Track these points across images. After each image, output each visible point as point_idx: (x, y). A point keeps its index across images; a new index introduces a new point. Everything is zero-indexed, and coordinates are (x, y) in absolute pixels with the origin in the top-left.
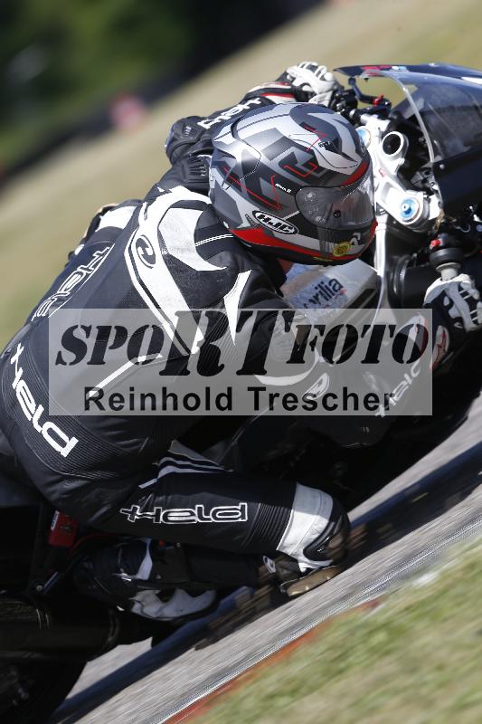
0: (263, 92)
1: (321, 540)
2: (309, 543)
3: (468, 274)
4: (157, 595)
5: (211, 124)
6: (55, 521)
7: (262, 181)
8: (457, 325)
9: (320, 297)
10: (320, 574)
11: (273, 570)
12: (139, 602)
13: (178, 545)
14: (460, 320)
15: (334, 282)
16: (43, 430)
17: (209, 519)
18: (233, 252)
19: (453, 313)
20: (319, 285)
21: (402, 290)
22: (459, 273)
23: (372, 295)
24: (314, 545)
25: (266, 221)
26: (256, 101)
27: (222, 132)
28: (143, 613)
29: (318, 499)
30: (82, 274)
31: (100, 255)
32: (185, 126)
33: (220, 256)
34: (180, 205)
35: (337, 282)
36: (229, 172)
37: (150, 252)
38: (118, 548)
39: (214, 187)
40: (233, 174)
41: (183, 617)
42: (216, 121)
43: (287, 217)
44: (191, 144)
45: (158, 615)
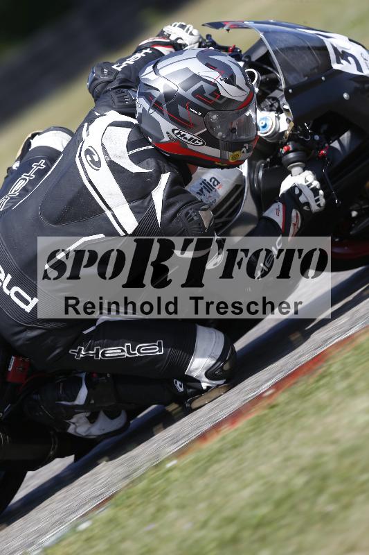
0: (151, 44)
1: (216, 366)
2: (208, 368)
3: (312, 171)
4: (87, 417)
5: (121, 67)
6: (12, 364)
7: (179, 107)
8: (305, 208)
9: (204, 190)
10: (217, 390)
11: (182, 389)
12: (74, 423)
13: (108, 375)
14: (307, 204)
15: (213, 180)
16: (11, 293)
17: (136, 354)
18: (156, 159)
19: (302, 199)
20: (203, 182)
21: (261, 185)
22: (304, 170)
23: (240, 189)
24: (213, 369)
25: (182, 136)
26: (148, 51)
27: (146, 72)
28: (75, 432)
29: (214, 335)
30: (26, 180)
31: (37, 166)
32: (102, 69)
33: (147, 162)
34: (115, 124)
35: (215, 180)
36: (154, 101)
37: (96, 159)
38: (59, 383)
39: (141, 112)
40: (157, 102)
41: (104, 434)
42: (124, 65)
43: (197, 134)
44: (109, 82)
45: (87, 433)
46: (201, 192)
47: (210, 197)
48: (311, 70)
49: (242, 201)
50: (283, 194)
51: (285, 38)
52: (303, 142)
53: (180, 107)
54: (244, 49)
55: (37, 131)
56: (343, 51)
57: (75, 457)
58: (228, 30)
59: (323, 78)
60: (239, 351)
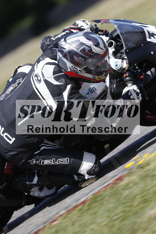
0: (69, 29)
1: (92, 169)
2: (88, 170)
3: (136, 85)
4: (38, 189)
6: (6, 166)
10: (92, 180)
12: (33, 191)
13: (46, 172)
14: (134, 99)
16: (4, 136)
17: (57, 163)
18: (65, 79)
19: (132, 97)
20: (89, 89)
21: (115, 90)
22: (133, 85)
23: (105, 92)
24: (90, 171)
25: (76, 69)
26: (68, 31)
27: (61, 41)
28: (34, 195)
29: (91, 156)
30: (13, 87)
31: (19, 81)
32: (47, 39)
33: (62, 80)
34: (48, 63)
35: (95, 88)
36: (64, 54)
37: (39, 78)
38: (26, 174)
39: (59, 58)
40: (65, 54)
41: (46, 196)
42: (56, 37)
43: (82, 68)
44: (49, 45)
45: (38, 196)
46: (88, 94)
47: (92, 95)
48: (137, 41)
49: (106, 97)
50: (123, 95)
51: (127, 27)
52: (133, 73)
53: (75, 57)
54: (110, 31)
55: (21, 65)
56: (152, 33)
57: (35, 205)
58: (102, 24)
59: (142, 45)
60: (102, 163)
